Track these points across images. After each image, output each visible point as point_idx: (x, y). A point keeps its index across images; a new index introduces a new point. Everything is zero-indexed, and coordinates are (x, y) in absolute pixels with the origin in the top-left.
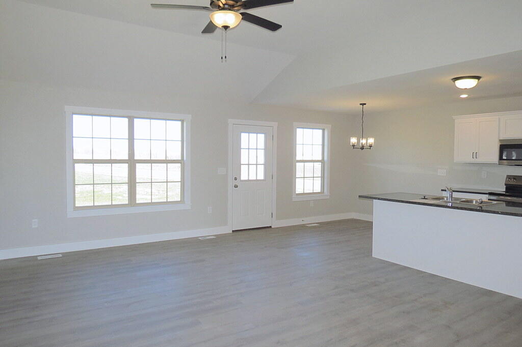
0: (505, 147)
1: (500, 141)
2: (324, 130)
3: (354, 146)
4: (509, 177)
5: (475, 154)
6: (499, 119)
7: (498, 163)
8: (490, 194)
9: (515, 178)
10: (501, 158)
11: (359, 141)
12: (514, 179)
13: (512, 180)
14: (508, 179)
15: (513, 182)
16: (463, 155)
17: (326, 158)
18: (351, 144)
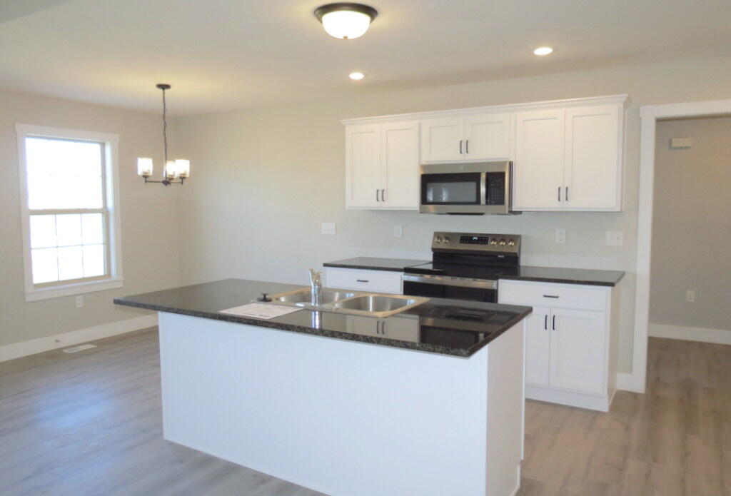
0: (430, 180)
1: (423, 167)
2: (103, 145)
3: (145, 177)
4: (438, 235)
5: (380, 193)
6: (420, 127)
7: (418, 209)
8: (408, 270)
9: (449, 236)
10: (424, 200)
11: (158, 166)
12: (447, 238)
13: (444, 240)
14: (436, 240)
15: (444, 245)
16: (361, 196)
17: (110, 204)
18: (140, 172)
